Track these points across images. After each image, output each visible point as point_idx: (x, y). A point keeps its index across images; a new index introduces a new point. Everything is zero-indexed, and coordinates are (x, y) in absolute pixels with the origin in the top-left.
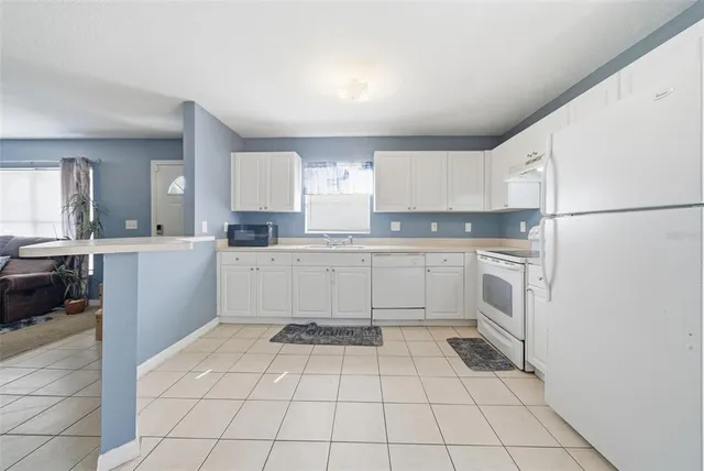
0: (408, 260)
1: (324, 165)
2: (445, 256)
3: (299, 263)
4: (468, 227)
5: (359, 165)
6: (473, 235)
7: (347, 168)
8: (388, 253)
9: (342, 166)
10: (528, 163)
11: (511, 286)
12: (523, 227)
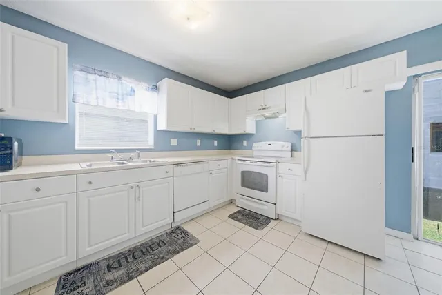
0: (198, 167)
1: (106, 75)
2: (219, 162)
3: (91, 187)
4: (216, 143)
5: (145, 85)
6: (219, 148)
7: (133, 85)
8: (185, 164)
9: (128, 83)
10: (260, 109)
11: (267, 176)
12: (245, 143)
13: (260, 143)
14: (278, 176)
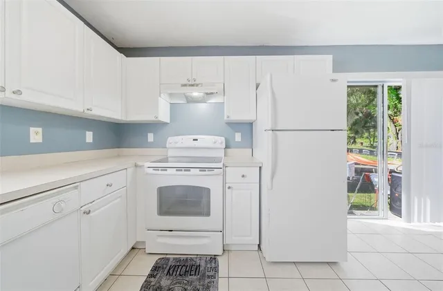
10: (185, 85)
11: (209, 190)
12: (151, 137)
13: (180, 137)
14: (225, 187)
